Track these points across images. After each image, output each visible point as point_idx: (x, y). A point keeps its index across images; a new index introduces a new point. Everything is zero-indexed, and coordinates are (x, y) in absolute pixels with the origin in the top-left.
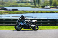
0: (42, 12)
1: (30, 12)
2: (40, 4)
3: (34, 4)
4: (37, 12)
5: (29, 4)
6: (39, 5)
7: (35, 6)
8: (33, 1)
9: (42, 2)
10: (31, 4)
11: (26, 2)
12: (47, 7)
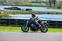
0: (57, 14)
1: (44, 13)
4: (52, 13)
5: (44, 4)
6: (55, 6)
7: (51, 7)
8: (48, 2)
9: (58, 3)
10: (46, 4)
11: (41, 2)
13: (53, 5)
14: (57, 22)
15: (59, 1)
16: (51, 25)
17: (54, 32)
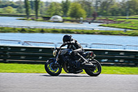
0: (42, 31)
1: (14, 30)
2: (39, 12)
3: (24, 9)
4: (31, 31)
5: (13, 10)
6: (37, 13)
9: (45, 7)
10: (18, 10)
11: (6, 6)
13: (32, 13)
14: (41, 50)
15: (47, 3)
16: (28, 57)
17: (34, 72)
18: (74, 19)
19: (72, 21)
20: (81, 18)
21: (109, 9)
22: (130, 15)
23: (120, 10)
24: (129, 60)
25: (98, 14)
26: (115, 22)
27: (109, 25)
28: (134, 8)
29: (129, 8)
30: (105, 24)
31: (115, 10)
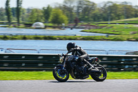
0: (24, 38)
2: (20, 19)
3: (6, 17)
6: (18, 20)
9: (26, 14)
12: (36, 25)
13: (14, 20)
14: (23, 57)
15: (28, 10)
16: (11, 64)
17: (17, 79)
18: (56, 25)
19: (54, 27)
20: (63, 24)
21: (91, 15)
22: (111, 20)
23: (101, 15)
24: (112, 65)
25: (80, 20)
26: (97, 28)
27: (91, 30)
28: (115, 13)
29: (111, 13)
30: (87, 30)
31: (96, 16)
